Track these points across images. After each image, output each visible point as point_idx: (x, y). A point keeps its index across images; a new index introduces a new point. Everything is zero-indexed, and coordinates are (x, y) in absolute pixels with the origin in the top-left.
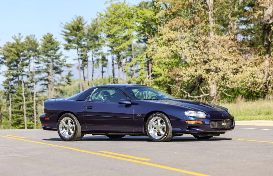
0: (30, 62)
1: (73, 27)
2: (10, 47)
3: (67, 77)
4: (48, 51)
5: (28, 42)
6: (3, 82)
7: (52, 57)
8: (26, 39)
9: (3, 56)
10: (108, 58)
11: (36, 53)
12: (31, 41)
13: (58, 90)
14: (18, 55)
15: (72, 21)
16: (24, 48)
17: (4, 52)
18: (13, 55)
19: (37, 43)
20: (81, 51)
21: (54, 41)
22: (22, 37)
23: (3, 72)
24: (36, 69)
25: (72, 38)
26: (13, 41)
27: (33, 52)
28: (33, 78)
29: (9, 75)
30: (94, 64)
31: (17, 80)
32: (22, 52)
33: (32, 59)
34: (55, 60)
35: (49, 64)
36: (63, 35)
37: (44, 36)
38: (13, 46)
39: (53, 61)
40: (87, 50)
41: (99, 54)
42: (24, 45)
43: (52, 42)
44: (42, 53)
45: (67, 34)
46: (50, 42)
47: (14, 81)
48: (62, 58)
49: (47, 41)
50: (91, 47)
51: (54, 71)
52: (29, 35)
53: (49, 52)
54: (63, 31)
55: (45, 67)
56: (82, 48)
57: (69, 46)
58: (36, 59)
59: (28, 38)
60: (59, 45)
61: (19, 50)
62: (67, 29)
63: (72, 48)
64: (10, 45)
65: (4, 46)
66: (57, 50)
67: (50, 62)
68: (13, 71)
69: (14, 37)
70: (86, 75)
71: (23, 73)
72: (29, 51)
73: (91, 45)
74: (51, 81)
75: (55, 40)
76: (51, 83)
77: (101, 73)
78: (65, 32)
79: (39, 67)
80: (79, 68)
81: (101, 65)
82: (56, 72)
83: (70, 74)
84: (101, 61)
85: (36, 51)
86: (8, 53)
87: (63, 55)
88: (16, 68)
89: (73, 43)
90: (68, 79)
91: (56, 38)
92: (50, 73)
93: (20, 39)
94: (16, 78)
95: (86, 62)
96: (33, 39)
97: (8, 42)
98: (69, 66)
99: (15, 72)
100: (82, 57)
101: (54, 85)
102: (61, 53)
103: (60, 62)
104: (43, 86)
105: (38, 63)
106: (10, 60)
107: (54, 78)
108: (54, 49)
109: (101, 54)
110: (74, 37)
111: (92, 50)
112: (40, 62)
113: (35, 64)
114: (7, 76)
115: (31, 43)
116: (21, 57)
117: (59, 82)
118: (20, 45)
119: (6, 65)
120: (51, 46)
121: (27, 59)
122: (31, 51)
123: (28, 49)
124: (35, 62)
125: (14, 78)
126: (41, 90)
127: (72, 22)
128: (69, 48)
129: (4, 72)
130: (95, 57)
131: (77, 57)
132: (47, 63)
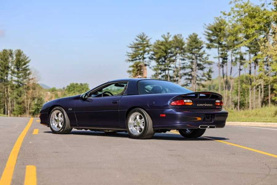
0: (177, 58)
1: (215, 28)
2: (159, 45)
3: (208, 73)
4: (192, 49)
5: (175, 41)
6: (152, 75)
7: (196, 55)
8: (174, 38)
9: (153, 53)
10: (245, 57)
11: (182, 51)
12: (178, 40)
13: (200, 85)
14: (166, 52)
15: (215, 22)
16: (171, 46)
17: (154, 49)
18: (161, 52)
19: (183, 42)
20: (222, 50)
21: (198, 41)
22: (170, 36)
23: (152, 66)
24: (181, 65)
25: (213, 38)
26: (162, 40)
27: (179, 50)
28: (178, 73)
29: (157, 69)
30: (233, 62)
31: (164, 74)
32: (170, 49)
33: (178, 56)
34: (198, 58)
35: (193, 61)
36: (206, 35)
37: (190, 36)
38: (162, 44)
39: (196, 58)
40: (227, 50)
41: (237, 53)
42: (172, 43)
43: (196, 41)
44: (187, 50)
45: (209, 35)
46: (195, 41)
47: (162, 75)
48: (205, 56)
49: (192, 40)
50: (231, 47)
51: (197, 67)
52: (177, 34)
53: (194, 50)
54: (206, 32)
55: (189, 63)
56: (222, 47)
57: (211, 45)
58: (181, 56)
59: (175, 37)
60: (202, 44)
61: (167, 48)
62: (210, 30)
63: (213, 47)
64: (159, 43)
65: (154, 44)
66: (201, 48)
67: (193, 59)
68: (160, 66)
69: (163, 36)
70: (225, 72)
71: (170, 68)
72: (176, 49)
73: (231, 45)
74: (194, 76)
75: (200, 39)
76: (194, 79)
77: (239, 71)
78: (208, 33)
79: (184, 63)
80: (219, 65)
81: (238, 63)
82: (199, 68)
83: (210, 71)
84: (239, 60)
85: (182, 49)
86: (157, 50)
87: (206, 53)
88: (164, 63)
89: (214, 43)
90: (208, 74)
91: (200, 38)
92: (193, 69)
93: (169, 38)
94: (163, 72)
95: (226, 60)
96: (180, 38)
97: (158, 40)
98: (210, 63)
99: (163, 67)
100: (222, 56)
101: (197, 80)
102: (204, 51)
103: (203, 59)
104: (187, 80)
105: (184, 60)
106: (159, 57)
107: (197, 74)
108: (198, 48)
109: (239, 54)
110: (216, 37)
111: (231, 50)
112: (185, 59)
113: (181, 60)
114: (156, 71)
115: (178, 41)
116: (169, 54)
117: (201, 77)
118: (168, 43)
119: (155, 60)
120: (196, 45)
121: (174, 56)
122: (177, 49)
123: (175, 47)
124: (181, 59)
125: (162, 72)
126: (185, 84)
127: (215, 24)
128: (210, 47)
129: (154, 67)
130: (234, 56)
131: (218, 55)
132: (191, 60)
